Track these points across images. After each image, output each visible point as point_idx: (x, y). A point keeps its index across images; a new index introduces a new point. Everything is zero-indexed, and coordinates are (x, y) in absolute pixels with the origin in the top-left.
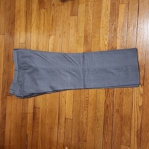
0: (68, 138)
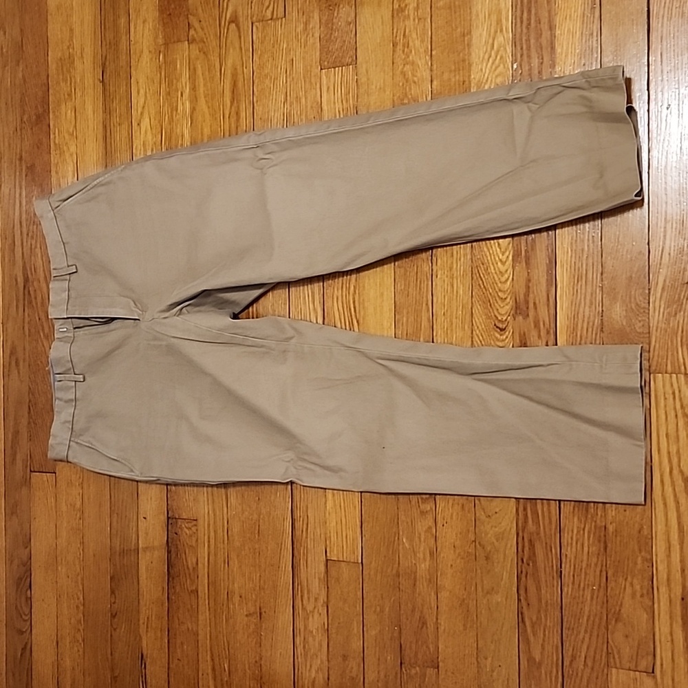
0: (345, 657)
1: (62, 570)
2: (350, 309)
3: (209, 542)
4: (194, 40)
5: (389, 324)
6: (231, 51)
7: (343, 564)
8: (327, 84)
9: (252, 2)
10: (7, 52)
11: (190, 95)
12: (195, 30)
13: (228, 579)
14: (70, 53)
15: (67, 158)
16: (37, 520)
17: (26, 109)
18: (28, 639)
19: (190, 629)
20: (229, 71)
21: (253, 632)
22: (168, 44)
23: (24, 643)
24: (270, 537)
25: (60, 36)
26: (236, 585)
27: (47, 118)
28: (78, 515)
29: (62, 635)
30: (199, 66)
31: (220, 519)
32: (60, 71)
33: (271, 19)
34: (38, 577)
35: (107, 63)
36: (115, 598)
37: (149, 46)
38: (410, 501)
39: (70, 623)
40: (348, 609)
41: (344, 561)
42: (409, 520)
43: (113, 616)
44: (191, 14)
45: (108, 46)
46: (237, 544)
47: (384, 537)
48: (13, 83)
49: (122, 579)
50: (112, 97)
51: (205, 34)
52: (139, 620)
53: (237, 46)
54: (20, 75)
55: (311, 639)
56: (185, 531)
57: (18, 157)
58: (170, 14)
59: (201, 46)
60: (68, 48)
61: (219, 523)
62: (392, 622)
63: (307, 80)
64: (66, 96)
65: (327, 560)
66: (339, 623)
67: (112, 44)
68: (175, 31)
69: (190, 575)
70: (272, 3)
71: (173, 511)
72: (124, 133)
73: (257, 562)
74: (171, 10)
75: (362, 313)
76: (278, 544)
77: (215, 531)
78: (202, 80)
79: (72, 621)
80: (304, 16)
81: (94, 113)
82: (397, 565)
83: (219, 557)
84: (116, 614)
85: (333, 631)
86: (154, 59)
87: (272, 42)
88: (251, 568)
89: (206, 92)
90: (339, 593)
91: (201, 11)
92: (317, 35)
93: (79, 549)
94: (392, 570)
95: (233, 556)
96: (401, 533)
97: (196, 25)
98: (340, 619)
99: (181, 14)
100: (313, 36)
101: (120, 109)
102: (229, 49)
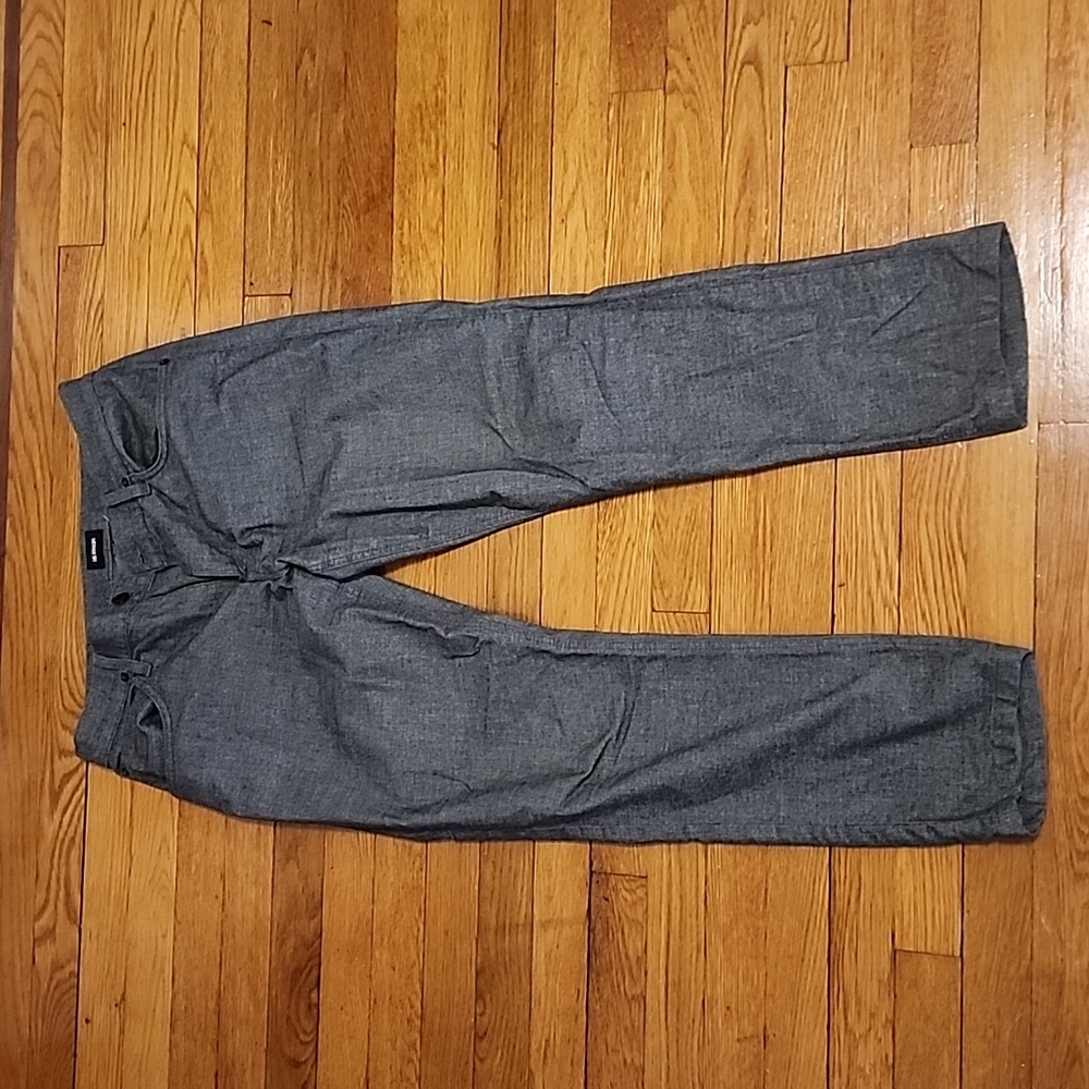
1: (383, 956)
2: (950, 536)
3: (669, 913)
4: (675, 88)
5: (1024, 564)
6: (745, 108)
7: (926, 958)
8: (922, 170)
9: (786, 34)
10: (317, 88)
11: (662, 179)
12: (678, 72)
13: (705, 976)
14: (437, 97)
15: (423, 269)
16: (336, 871)
17: (348, 184)
18: (310, 1074)
19: (629, 1061)
20: (739, 144)
21: (751, 1069)
22: (625, 93)
23: (302, 1082)
24: (788, 909)
25: (419, 69)
26: (720, 990)
27: (389, 201)
28: (417, 864)
29: (376, 1068)
30: (683, 131)
31: (691, 876)
32: (418, 125)
33: (822, 62)
34: (333, 968)
35: (509, 118)
36: (485, 1005)
37: (590, 94)
38: (1056, 856)
39: (395, 1050)
40: (933, 1033)
41: (927, 953)
42: (1053, 887)
43: (479, 1037)
44: (671, 47)
45: (511, 90)
46: (723, 919)
47: (1005, 915)
48: (325, 140)
49: (499, 974)
50: (514, 174)
51: (697, 80)
52: (529, 1046)
53: (756, 101)
54: (340, 128)
55: (860, 1082)
56: (624, 896)
57: (328, 263)
58: (632, 44)
59: (688, 101)
60: (435, 88)
61: (689, 884)
62: (1015, 1056)
63: (884, 163)
64: (427, 168)
65: (895, 951)
66: (915, 1056)
67: (520, 86)
68: (640, 72)
69: (631, 970)
70: (824, 37)
71: (601, 861)
72: (536, 234)
73: (762, 951)
74: (634, 38)
75: (973, 544)
76: (803, 922)
77: (681, 897)
78: (687, 154)
79: (398, 1044)
80: (884, 61)
81: (479, 199)
82: (1028, 962)
83: (688, 940)
84: (485, 1034)
85: (903, 1068)
86: (598, 116)
87: (821, 99)
88: (749, 960)
89: (693, 173)
90: (917, 1003)
91: (691, 43)
92: (906, 92)
93: (417, 921)
94: (1018, 968)
95: (715, 938)
96: (1037, 909)
97: (681, 64)
98: (916, 1048)
99: (652, 45)
100: (898, 92)
101: (529, 193)
102: (741, 107)
